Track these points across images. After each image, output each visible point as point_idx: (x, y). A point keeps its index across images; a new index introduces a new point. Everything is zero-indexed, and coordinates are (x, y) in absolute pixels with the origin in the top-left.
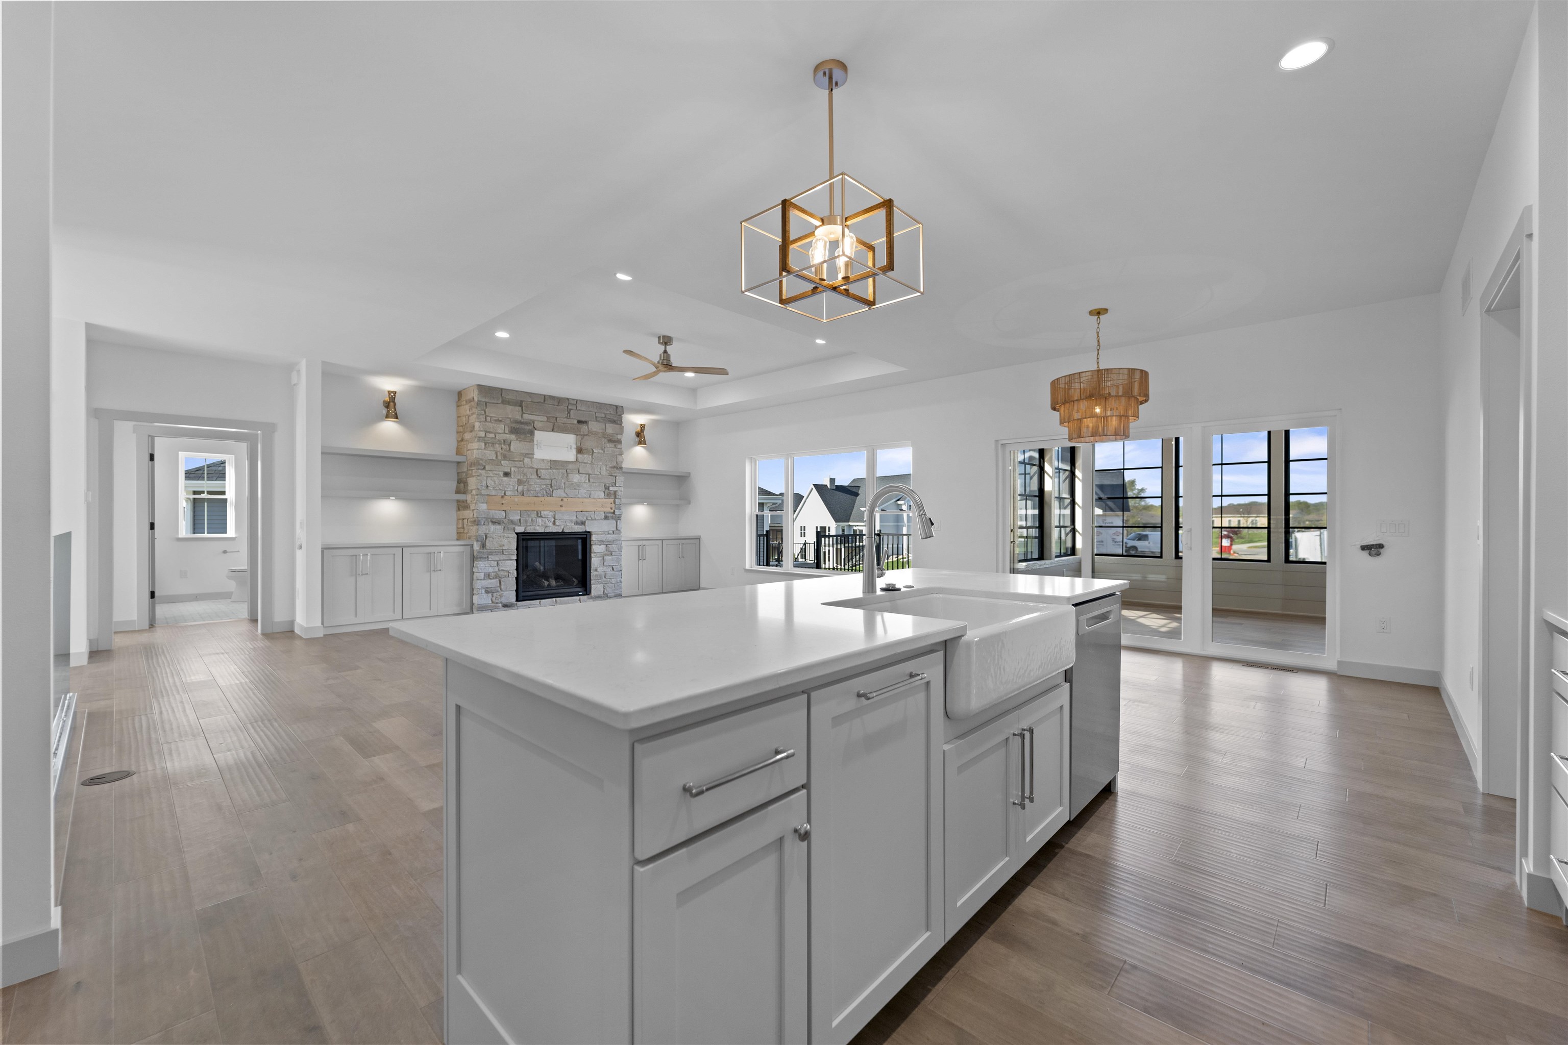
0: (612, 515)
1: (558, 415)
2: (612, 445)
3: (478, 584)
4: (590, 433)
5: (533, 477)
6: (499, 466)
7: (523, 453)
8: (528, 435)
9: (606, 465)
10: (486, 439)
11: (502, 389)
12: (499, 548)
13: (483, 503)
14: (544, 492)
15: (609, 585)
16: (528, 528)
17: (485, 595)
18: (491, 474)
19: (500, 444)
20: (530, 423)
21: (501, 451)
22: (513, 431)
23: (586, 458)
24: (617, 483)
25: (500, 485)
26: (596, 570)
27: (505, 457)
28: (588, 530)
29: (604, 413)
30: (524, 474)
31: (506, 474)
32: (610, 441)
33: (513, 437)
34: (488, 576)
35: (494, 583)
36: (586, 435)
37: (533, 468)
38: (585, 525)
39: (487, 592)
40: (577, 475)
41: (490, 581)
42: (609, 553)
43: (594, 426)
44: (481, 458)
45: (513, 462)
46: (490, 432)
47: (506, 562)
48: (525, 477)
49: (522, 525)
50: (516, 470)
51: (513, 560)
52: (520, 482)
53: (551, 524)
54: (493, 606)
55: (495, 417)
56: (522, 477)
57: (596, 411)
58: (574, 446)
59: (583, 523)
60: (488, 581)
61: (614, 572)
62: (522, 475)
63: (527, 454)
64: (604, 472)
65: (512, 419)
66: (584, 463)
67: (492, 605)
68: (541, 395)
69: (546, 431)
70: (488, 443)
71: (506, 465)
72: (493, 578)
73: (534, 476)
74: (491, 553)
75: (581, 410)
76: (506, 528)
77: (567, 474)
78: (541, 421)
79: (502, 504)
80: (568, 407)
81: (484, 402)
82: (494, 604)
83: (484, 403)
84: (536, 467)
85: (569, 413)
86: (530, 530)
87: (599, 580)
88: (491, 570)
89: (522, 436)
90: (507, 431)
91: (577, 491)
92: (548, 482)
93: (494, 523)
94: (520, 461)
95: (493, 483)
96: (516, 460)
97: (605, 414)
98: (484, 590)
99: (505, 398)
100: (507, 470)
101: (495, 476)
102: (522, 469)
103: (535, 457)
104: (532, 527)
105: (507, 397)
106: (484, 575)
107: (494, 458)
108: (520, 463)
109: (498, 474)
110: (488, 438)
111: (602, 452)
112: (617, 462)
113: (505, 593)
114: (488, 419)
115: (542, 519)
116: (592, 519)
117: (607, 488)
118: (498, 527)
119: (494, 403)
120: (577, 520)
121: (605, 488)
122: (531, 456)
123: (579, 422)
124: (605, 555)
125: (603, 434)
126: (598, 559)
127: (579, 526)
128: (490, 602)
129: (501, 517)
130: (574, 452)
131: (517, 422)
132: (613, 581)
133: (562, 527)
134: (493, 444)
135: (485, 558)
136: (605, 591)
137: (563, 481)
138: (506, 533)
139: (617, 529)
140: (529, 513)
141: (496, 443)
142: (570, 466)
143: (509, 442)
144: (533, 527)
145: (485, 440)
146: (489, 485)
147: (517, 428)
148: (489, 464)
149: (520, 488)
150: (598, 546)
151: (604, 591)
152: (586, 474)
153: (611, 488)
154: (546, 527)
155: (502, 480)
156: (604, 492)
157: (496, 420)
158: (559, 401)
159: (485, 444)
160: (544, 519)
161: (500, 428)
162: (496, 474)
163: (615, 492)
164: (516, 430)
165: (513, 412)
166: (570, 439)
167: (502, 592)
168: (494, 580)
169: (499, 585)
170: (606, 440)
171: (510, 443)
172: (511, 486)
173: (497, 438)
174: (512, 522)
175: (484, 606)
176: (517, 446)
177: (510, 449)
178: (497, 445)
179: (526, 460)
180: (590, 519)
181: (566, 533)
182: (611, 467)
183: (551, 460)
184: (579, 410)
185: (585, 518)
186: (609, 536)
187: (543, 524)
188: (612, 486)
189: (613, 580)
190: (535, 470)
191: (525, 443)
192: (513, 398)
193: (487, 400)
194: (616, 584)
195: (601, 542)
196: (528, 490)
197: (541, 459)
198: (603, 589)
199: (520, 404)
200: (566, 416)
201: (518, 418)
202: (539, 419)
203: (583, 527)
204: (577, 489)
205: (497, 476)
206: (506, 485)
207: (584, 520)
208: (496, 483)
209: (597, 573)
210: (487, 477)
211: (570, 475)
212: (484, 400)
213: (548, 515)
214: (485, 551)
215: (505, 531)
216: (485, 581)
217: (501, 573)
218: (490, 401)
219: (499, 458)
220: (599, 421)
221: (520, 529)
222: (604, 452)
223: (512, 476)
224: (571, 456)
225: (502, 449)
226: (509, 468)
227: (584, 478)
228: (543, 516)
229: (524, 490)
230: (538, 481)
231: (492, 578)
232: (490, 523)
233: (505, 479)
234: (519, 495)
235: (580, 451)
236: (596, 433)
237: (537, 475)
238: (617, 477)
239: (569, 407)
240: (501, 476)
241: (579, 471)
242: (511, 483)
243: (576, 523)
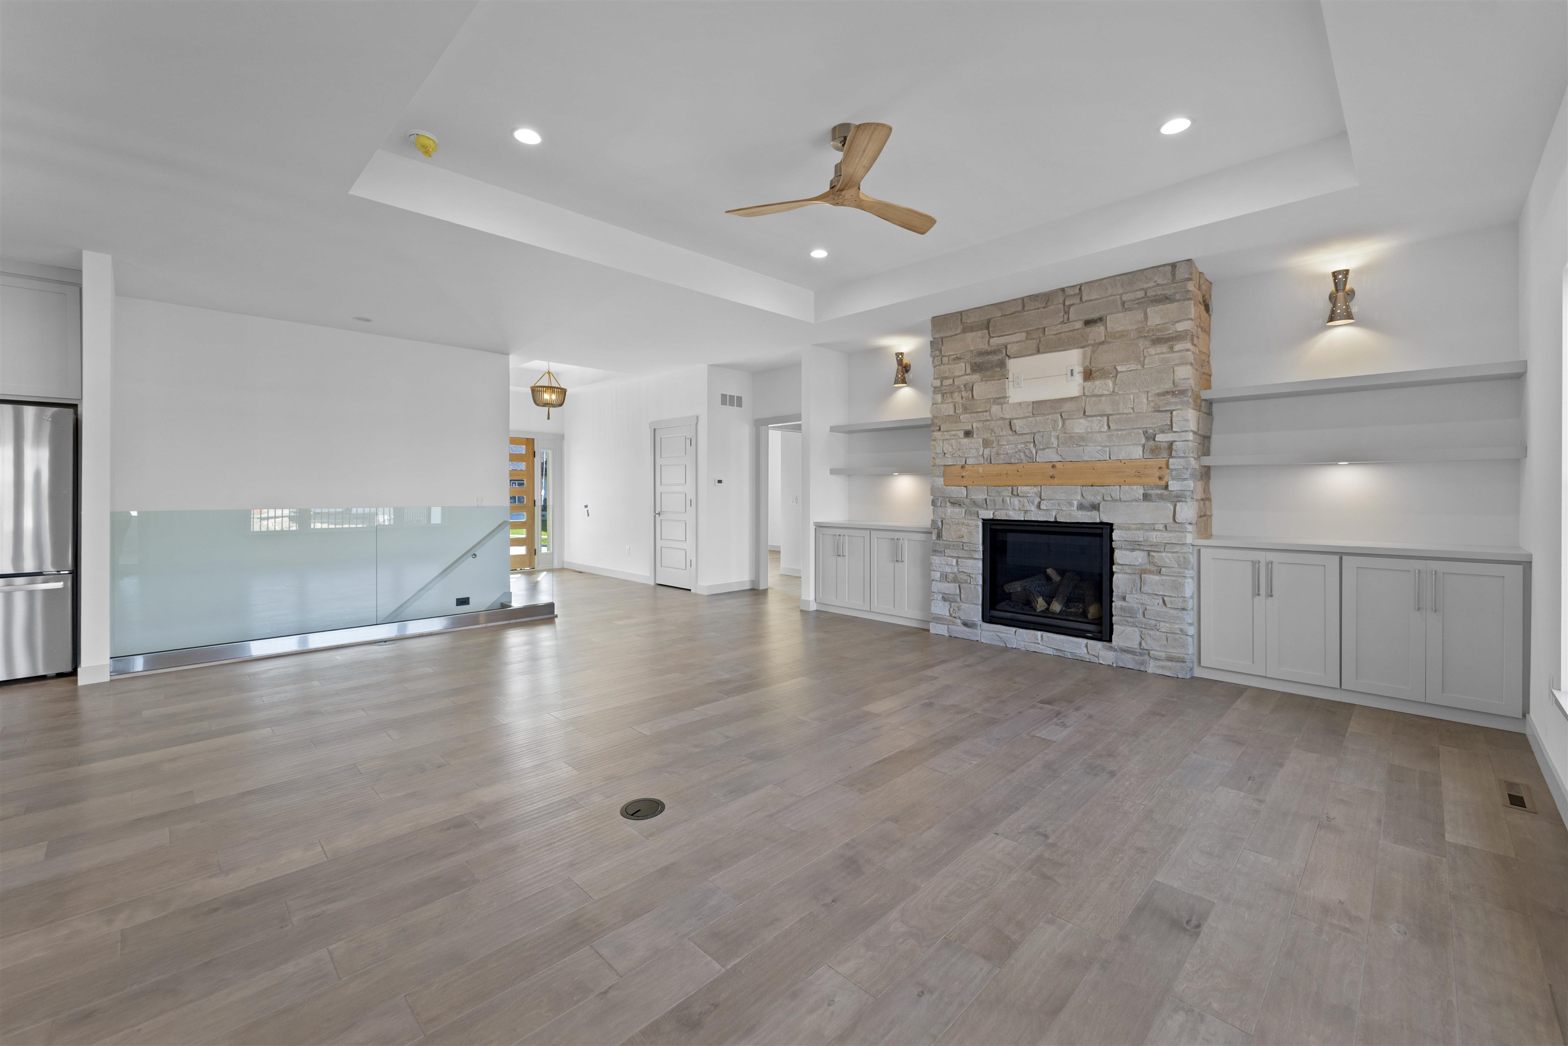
0: (1159, 492)
1: (1045, 323)
2: (1164, 348)
3: (937, 586)
4: (1112, 336)
5: (1005, 433)
6: (958, 422)
7: (989, 399)
8: (996, 370)
9: (1148, 392)
10: (943, 388)
11: (961, 313)
12: (958, 540)
13: (938, 476)
14: (1022, 454)
15: (1152, 632)
16: (997, 513)
17: (941, 603)
18: (947, 435)
19: (960, 391)
20: (999, 350)
21: (961, 401)
22: (977, 368)
23: (1103, 386)
24: (1174, 425)
25: (959, 450)
26: (1124, 599)
27: (965, 409)
28: (1105, 520)
29: (1142, 289)
30: (992, 430)
31: (968, 434)
32: (1157, 341)
33: (976, 377)
34: (944, 577)
35: (951, 588)
36: (1102, 343)
37: (1005, 419)
38: (1099, 510)
39: (944, 599)
40: (1082, 421)
41: (947, 585)
42: (1154, 568)
43: (1119, 322)
44: (936, 415)
45: (975, 415)
46: (946, 378)
47: (968, 561)
48: (993, 435)
49: (989, 507)
50: (980, 425)
51: (978, 559)
52: (986, 443)
53: (1033, 508)
54: (950, 621)
55: (953, 355)
56: (989, 435)
57: (1120, 292)
58: (1078, 369)
59: (1095, 507)
60: (944, 584)
61: (1164, 609)
62: (990, 432)
63: (998, 398)
64: (1144, 404)
65: (974, 352)
66: (1096, 396)
67: (949, 618)
68: (1016, 300)
69: (1029, 355)
70: (946, 393)
71: (967, 422)
72: (952, 582)
73: (1006, 431)
74: (947, 547)
75: (1090, 300)
76: (968, 512)
77: (1064, 420)
78: (1017, 342)
79: (962, 477)
80: (1064, 304)
81: (938, 338)
82: (952, 618)
83: (940, 340)
84: (1008, 416)
85: (1067, 313)
86: (1001, 515)
87: (1129, 619)
88: (948, 570)
89: (989, 373)
90: (968, 371)
91: (1081, 448)
92: (1029, 438)
93: (953, 504)
94: (986, 411)
95: (950, 447)
96: (979, 410)
97: (1145, 290)
98: (941, 595)
99: (967, 323)
100: (969, 428)
101: (953, 437)
102: (988, 423)
103: (1011, 401)
104: (1003, 512)
105: (968, 322)
106: (941, 575)
107: (952, 413)
108: (985, 414)
109: (957, 435)
110: (946, 386)
111: (1139, 367)
112: (1174, 382)
113: (964, 606)
114: (945, 360)
115: (1019, 499)
116: (1114, 500)
117: (1151, 437)
118: (957, 510)
119: (951, 336)
120: (1083, 501)
121: (1147, 439)
122: (1002, 401)
123: (1088, 323)
124: (1145, 571)
125: (1140, 332)
126: (1127, 576)
127: (1085, 513)
128: (948, 614)
129: (960, 495)
130: (1079, 378)
131: (981, 353)
132: (1164, 627)
133: (1054, 513)
134: (952, 393)
135: (941, 552)
136: (1143, 642)
137: (1053, 434)
138: (968, 520)
139: (1174, 520)
140: (1000, 489)
141: (954, 392)
142: (1067, 407)
143: (971, 386)
144: (1005, 511)
145: (941, 391)
146: (946, 452)
147: (980, 363)
148: (945, 422)
149: (987, 452)
150: (1127, 553)
151: (1140, 644)
152: (1101, 416)
153: (1159, 437)
154: (1026, 512)
155: (960, 443)
156: (1144, 446)
157: (954, 360)
158: (1045, 298)
159: (943, 396)
160: (1022, 499)
161: (960, 368)
162: (954, 435)
163: (1171, 444)
164: (978, 366)
165: (976, 341)
166: (1073, 358)
167: (961, 604)
168: (952, 585)
169: (958, 593)
170: (1147, 343)
171: (973, 388)
172: (974, 451)
173: (956, 384)
174: (974, 503)
175: (939, 618)
176: (983, 389)
177: (973, 396)
178: (956, 394)
179: (995, 409)
180: (1110, 499)
181: (1061, 522)
182: (1158, 395)
183: (1033, 402)
184: (1086, 301)
185: (1099, 498)
186: (1154, 534)
187: (1021, 507)
188: (1163, 432)
189: (1162, 624)
190: (1007, 422)
191: (993, 382)
192: (976, 320)
193: (942, 335)
194: (1168, 635)
195: (1134, 546)
196: (998, 454)
197: (1017, 403)
198: (1139, 639)
199: (987, 325)
200: (1061, 320)
201: (984, 346)
202: (1014, 339)
203: (1095, 513)
204: (1080, 446)
205: (956, 437)
206: (966, 449)
207: (1097, 502)
208: (954, 447)
209: (1124, 604)
210: (943, 440)
211: (1067, 422)
212: (938, 336)
213: (1029, 493)
214: (941, 542)
215: (966, 515)
216: (941, 584)
217: (962, 577)
218: (947, 335)
219: (959, 411)
220: (1130, 309)
221: (989, 515)
222: (1143, 366)
223: (975, 436)
224: (1073, 387)
225: (962, 398)
226: (971, 424)
227: (1099, 424)
228: (1020, 495)
229: (992, 454)
230: (1011, 438)
231: (949, 581)
232: (948, 504)
233: (966, 441)
234: (986, 463)
235: (1088, 375)
236: (1123, 335)
237: (1011, 429)
238: (1174, 413)
239: (1067, 303)
240: (960, 438)
241: (1085, 413)
242: (972, 446)
243: (1081, 507)
